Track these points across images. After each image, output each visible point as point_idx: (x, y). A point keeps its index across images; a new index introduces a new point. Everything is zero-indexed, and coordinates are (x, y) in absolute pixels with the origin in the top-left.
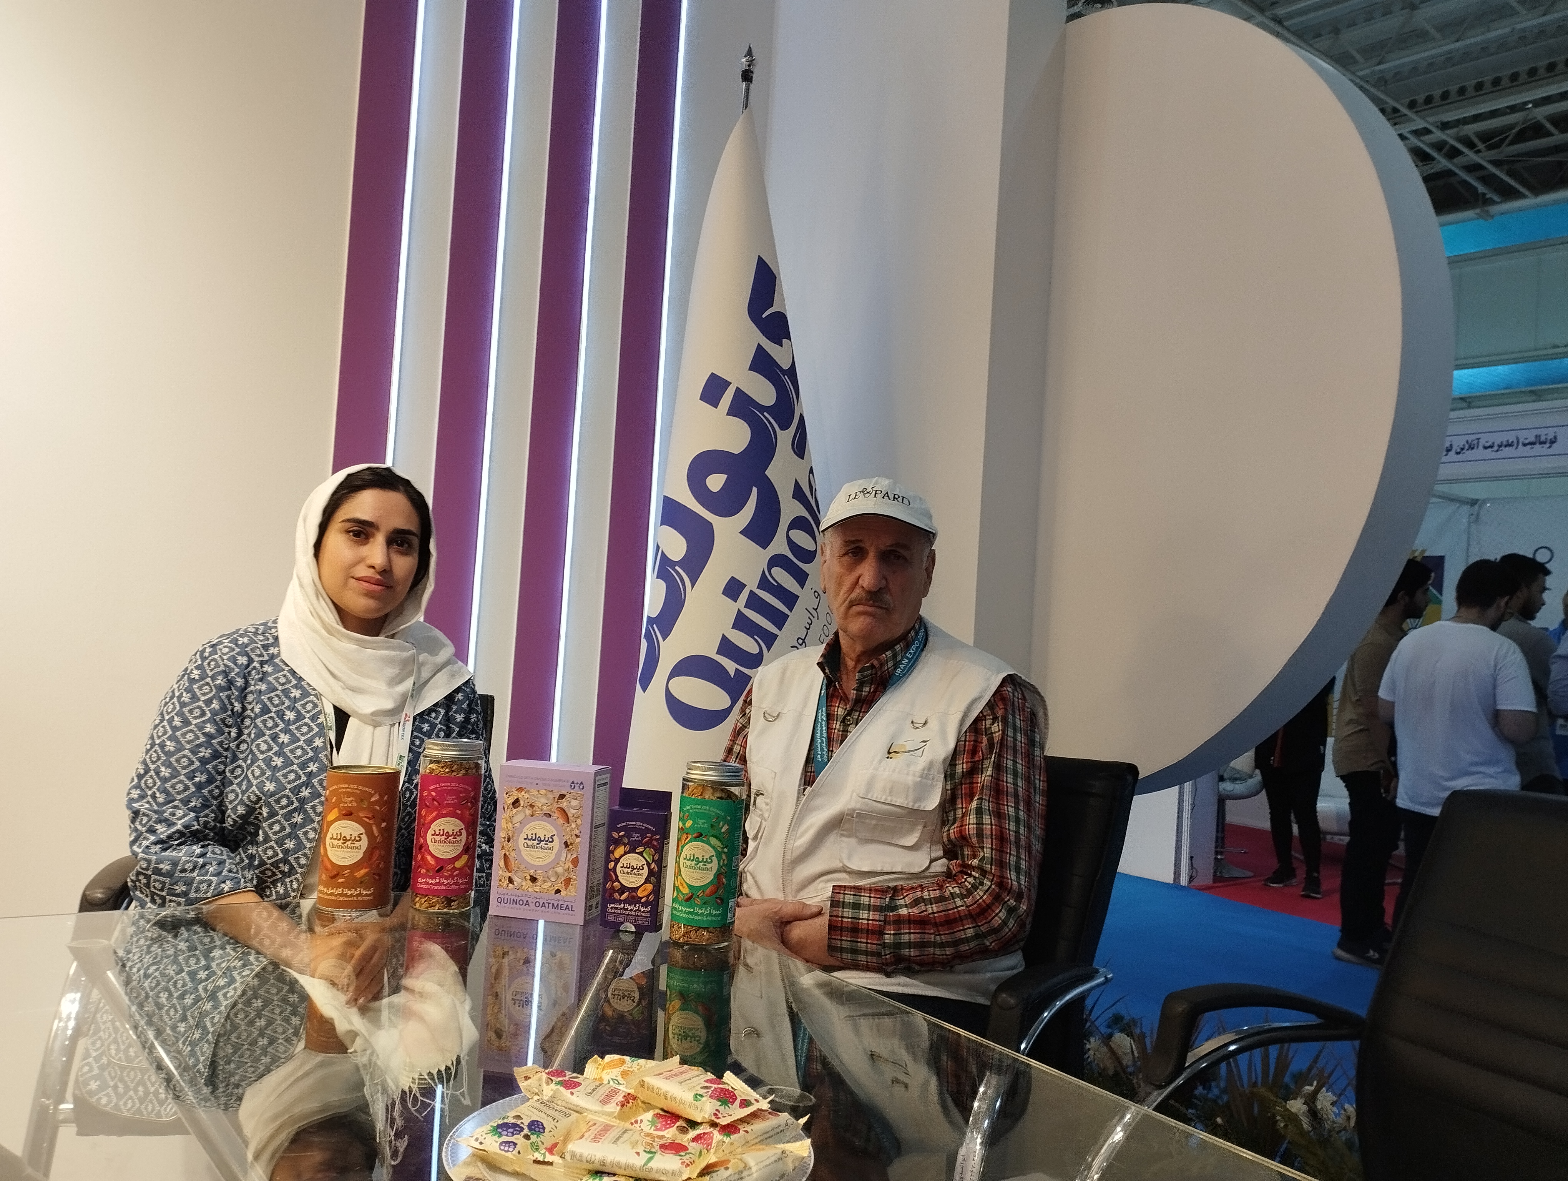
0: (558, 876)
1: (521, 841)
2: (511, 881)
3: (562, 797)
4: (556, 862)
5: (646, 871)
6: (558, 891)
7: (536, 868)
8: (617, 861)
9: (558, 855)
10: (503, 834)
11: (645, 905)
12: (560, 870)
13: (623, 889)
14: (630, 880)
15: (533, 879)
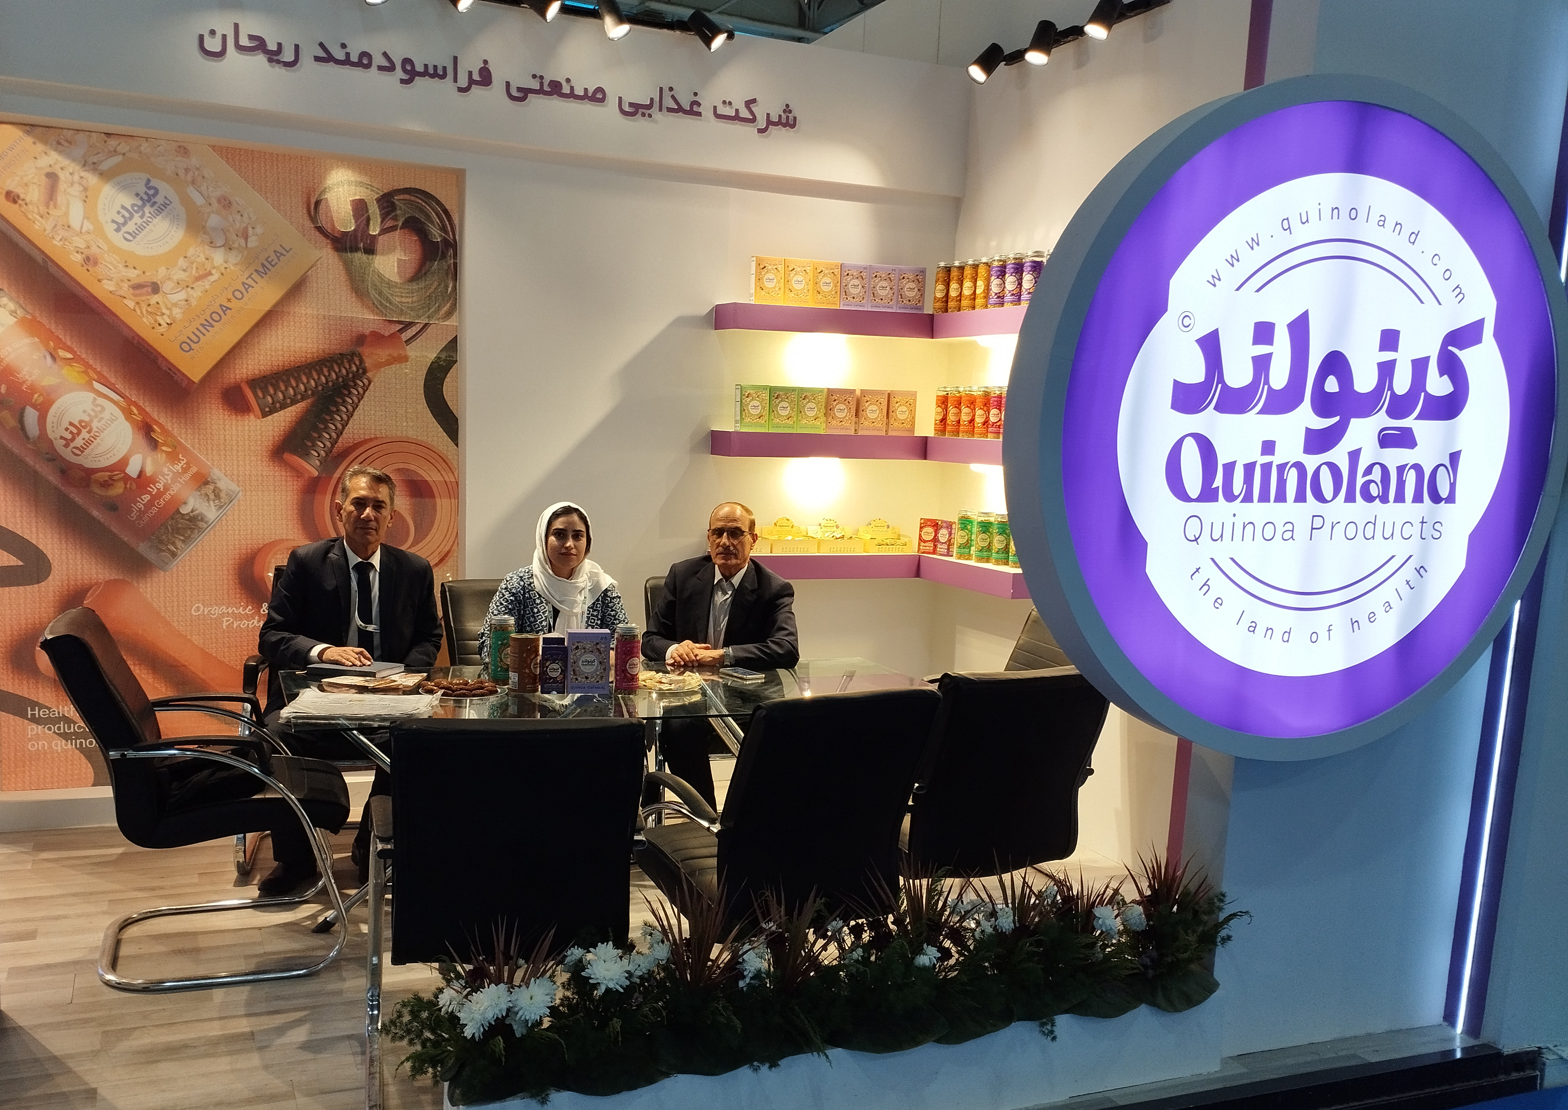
0: (597, 675)
1: (580, 663)
2: (577, 679)
3: (597, 644)
4: (596, 670)
5: (560, 670)
6: (598, 682)
7: (588, 673)
8: (547, 667)
9: (597, 667)
10: (572, 661)
11: (560, 683)
12: (598, 673)
13: (551, 678)
14: (554, 675)
15: (587, 678)
